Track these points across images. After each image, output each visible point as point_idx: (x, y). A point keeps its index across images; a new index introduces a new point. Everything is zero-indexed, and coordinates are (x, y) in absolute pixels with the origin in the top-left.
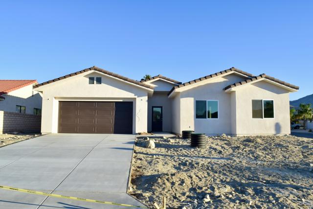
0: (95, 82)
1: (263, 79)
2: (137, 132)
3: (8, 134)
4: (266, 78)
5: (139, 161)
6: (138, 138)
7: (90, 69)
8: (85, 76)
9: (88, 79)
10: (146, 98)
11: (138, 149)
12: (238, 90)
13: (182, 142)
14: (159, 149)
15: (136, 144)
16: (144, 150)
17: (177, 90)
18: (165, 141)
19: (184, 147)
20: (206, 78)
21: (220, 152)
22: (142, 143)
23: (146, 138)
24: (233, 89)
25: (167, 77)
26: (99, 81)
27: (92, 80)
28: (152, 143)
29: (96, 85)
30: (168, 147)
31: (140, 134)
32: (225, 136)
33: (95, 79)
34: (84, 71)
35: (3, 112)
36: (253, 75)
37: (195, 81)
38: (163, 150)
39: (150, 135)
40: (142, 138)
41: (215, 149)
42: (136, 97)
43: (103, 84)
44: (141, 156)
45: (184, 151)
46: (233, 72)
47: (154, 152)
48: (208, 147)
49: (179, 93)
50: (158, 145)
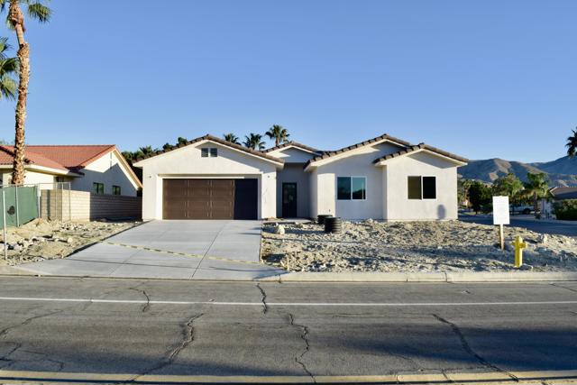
0: (209, 154)
1: (422, 150)
2: (263, 217)
3: (98, 221)
4: (425, 148)
5: (268, 245)
6: (265, 224)
7: (203, 138)
8: (197, 147)
9: (200, 151)
10: (274, 174)
11: (265, 234)
12: (390, 163)
13: (315, 228)
14: (289, 235)
15: (264, 230)
16: (272, 235)
17: (313, 164)
18: (297, 226)
19: (317, 232)
20: (349, 148)
21: (355, 237)
22: (270, 228)
23: (274, 224)
24: (383, 163)
25: (303, 144)
26: (214, 153)
27: (205, 152)
28: (282, 228)
29: (210, 158)
30: (299, 233)
31: (267, 219)
32: (371, 221)
33: (209, 150)
34: (196, 141)
35: (89, 193)
36: (411, 144)
37: (342, 150)
38: (294, 236)
39: (279, 221)
40: (270, 224)
41: (350, 235)
42: (262, 173)
43: (219, 157)
44: (270, 241)
45: (316, 237)
46: (384, 140)
47: (283, 237)
48: (343, 232)
49: (315, 167)
50: (287, 231)
